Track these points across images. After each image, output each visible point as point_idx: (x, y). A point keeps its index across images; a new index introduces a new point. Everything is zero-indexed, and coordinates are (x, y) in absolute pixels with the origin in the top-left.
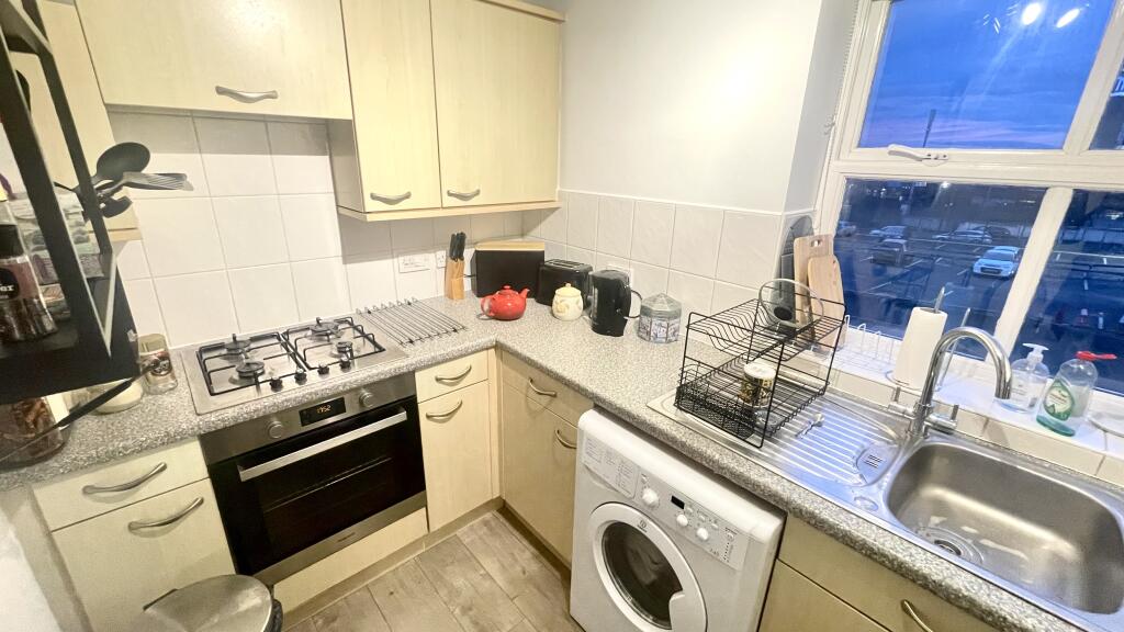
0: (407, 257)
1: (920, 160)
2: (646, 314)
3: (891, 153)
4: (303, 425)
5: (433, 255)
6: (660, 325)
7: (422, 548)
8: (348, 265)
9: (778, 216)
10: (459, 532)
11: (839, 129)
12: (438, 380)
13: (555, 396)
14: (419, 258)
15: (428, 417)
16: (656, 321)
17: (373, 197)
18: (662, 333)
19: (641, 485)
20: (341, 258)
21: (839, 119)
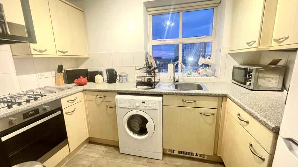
0: (41, 73)
1: (162, 41)
2: (121, 76)
3: (158, 40)
4: (24, 119)
5: (50, 73)
6: (125, 78)
7: (66, 161)
8: (19, 76)
9: (143, 51)
10: (78, 153)
11: (149, 36)
12: (68, 101)
13: (105, 97)
14: (46, 74)
15: (66, 113)
16: (124, 77)
17: (34, 50)
18: (125, 80)
19: (135, 103)
20: (16, 74)
21: (149, 35)
